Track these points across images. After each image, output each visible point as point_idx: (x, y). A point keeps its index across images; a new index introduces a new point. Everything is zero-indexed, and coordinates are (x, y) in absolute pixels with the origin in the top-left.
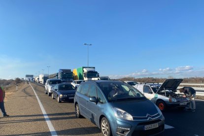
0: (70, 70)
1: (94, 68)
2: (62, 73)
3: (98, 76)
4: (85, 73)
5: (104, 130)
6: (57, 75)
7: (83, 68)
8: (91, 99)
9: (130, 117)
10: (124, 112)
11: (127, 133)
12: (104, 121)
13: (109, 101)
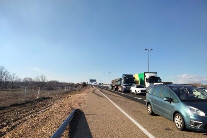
0: (132, 76)
1: (156, 73)
2: (126, 78)
3: (161, 82)
4: (147, 79)
5: (178, 123)
6: (121, 80)
7: (145, 73)
8: (165, 99)
9: (202, 114)
10: (196, 109)
11: (200, 126)
12: (178, 117)
13: (183, 101)
